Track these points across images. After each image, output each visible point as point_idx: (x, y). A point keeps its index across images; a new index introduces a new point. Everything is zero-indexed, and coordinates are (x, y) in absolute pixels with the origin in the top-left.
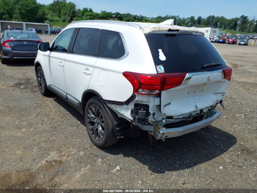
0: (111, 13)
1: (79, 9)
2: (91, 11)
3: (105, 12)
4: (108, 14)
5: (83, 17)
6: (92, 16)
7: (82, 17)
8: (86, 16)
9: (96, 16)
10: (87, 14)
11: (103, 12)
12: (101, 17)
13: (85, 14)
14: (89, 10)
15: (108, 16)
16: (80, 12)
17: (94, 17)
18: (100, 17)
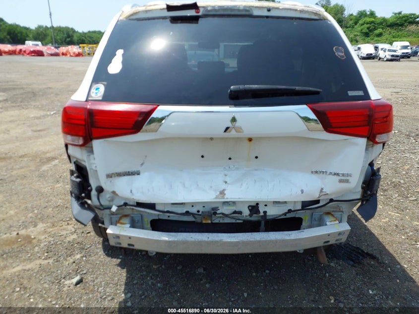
0: (414, 15)
1: (351, 13)
2: (372, 14)
3: (400, 13)
4: (407, 17)
5: (356, 26)
6: (373, 24)
7: (353, 27)
8: (362, 25)
9: (381, 23)
10: (364, 21)
11: (396, 14)
12: (391, 23)
13: (361, 22)
14: (368, 13)
15: (405, 21)
16: (351, 20)
17: (376, 25)
18: (389, 24)
